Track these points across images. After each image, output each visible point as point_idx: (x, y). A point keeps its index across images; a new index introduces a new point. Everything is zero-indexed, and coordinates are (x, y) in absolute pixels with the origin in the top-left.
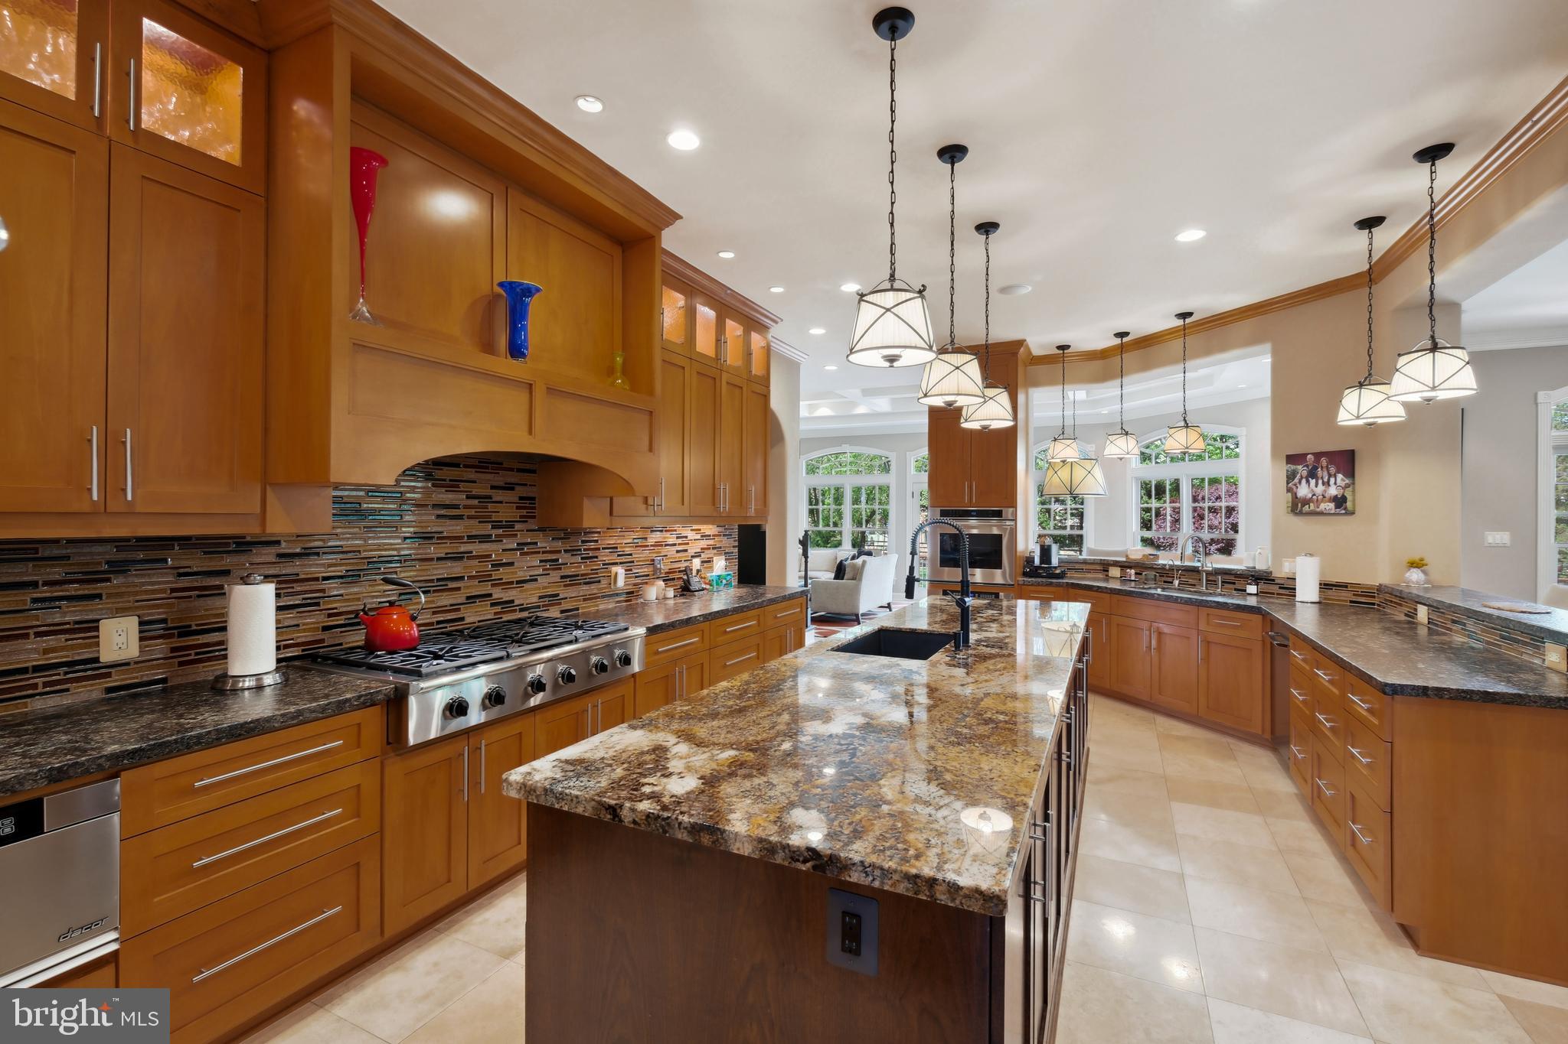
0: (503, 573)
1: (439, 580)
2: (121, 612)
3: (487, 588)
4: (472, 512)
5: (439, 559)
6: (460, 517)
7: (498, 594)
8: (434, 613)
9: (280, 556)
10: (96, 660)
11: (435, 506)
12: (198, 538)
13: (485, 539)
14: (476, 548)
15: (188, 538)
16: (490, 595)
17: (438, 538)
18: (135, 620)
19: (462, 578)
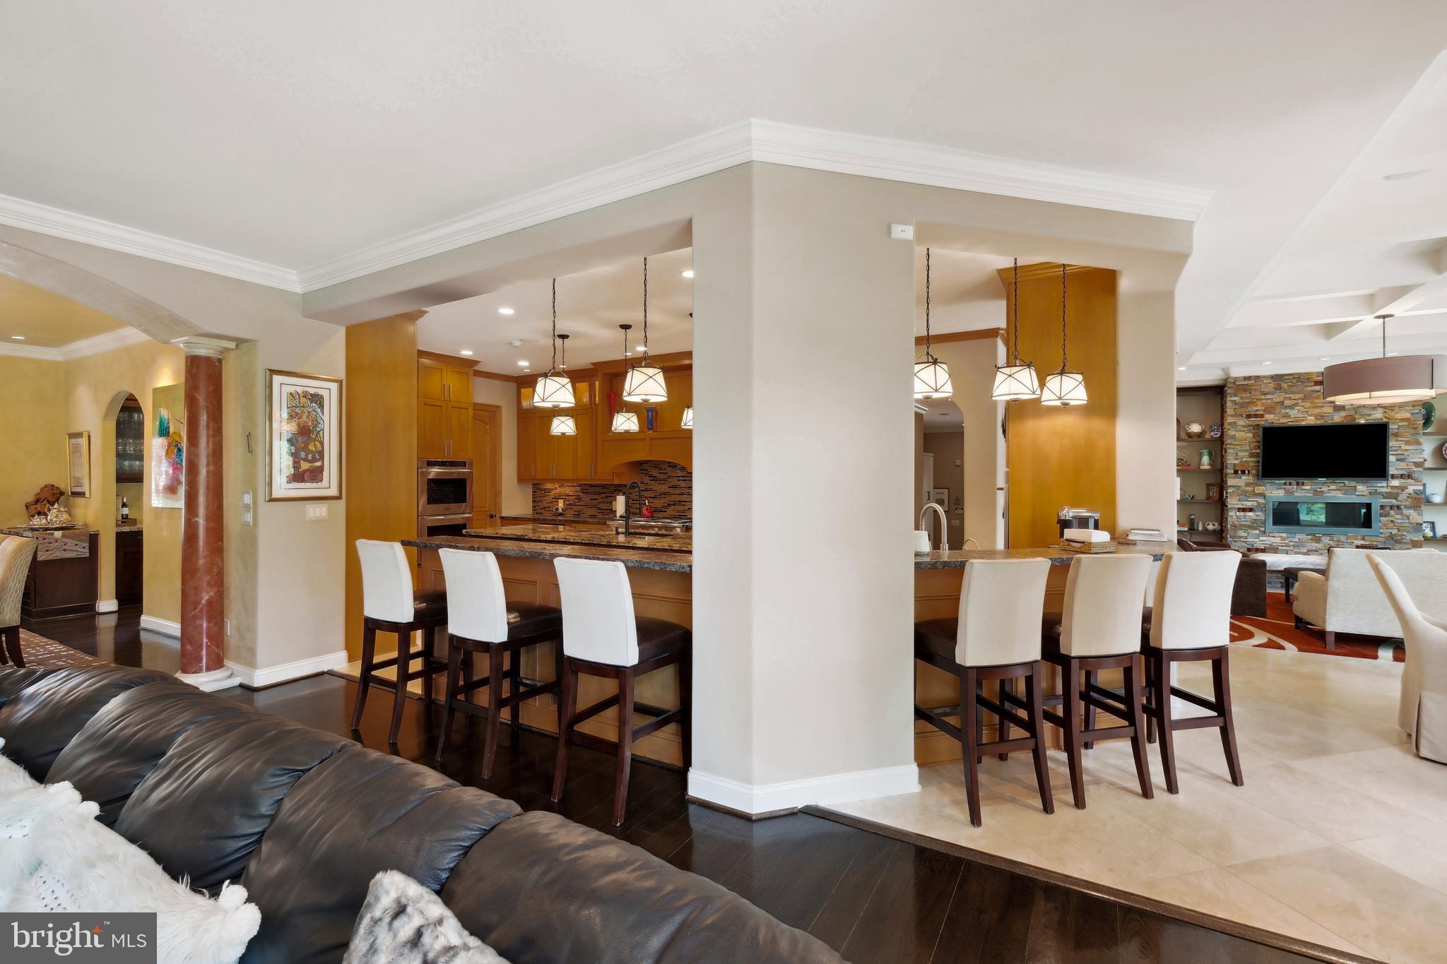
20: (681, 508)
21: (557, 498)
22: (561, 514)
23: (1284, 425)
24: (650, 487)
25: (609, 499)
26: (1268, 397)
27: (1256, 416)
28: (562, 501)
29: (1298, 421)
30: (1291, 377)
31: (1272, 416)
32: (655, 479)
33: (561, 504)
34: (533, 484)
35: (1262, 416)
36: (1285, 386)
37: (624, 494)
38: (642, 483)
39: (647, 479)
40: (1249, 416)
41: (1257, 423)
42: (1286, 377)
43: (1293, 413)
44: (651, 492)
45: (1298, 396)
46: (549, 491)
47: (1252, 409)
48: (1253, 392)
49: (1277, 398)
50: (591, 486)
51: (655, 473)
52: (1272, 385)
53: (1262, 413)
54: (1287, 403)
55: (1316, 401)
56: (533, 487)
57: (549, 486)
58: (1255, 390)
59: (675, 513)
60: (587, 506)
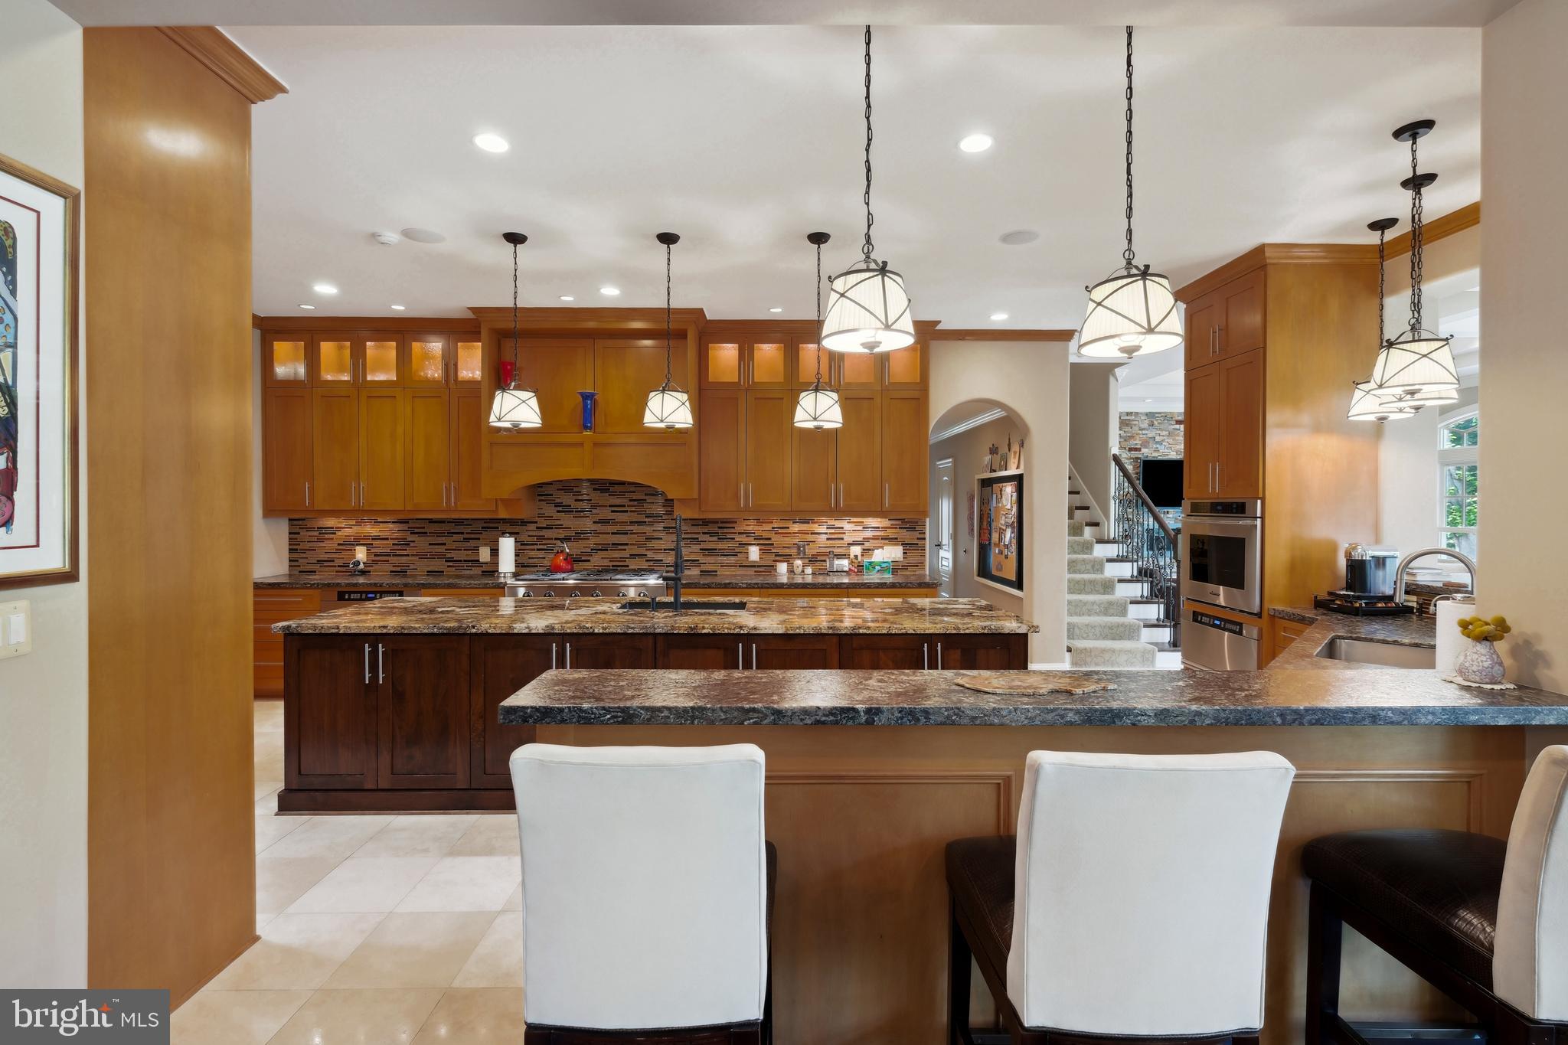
0: (655, 544)
1: (613, 544)
2: (485, 545)
3: (642, 551)
4: (633, 509)
5: (613, 533)
6: (626, 511)
7: (650, 555)
8: (611, 561)
9: (537, 528)
10: (478, 561)
11: (610, 506)
12: (508, 519)
13: (640, 523)
14: (635, 528)
15: (505, 519)
16: (646, 555)
17: (612, 523)
18: (489, 548)
19: (627, 544)
20: (616, 554)
21: (350, 545)
22: (363, 573)
23: (1155, 459)
24: (559, 522)
25: (472, 544)
26: (1144, 432)
27: (1136, 449)
28: (364, 549)
29: (1165, 455)
30: (1160, 415)
31: (1147, 450)
32: (567, 510)
33: (361, 554)
34: (290, 520)
35: (1139, 450)
36: (1156, 423)
37: (511, 534)
38: (541, 516)
39: (550, 510)
40: (1130, 450)
41: (1136, 456)
42: (1157, 415)
43: (1162, 449)
44: (561, 531)
45: (1164, 433)
46: (333, 531)
47: (1133, 443)
48: (1134, 427)
49: (1151, 433)
50: (431, 521)
51: (567, 499)
52: (1147, 422)
53: (1139, 446)
54: (1158, 439)
55: (1177, 438)
56: (291, 526)
57: (331, 522)
58: (1135, 425)
59: (606, 563)
60: (422, 556)
